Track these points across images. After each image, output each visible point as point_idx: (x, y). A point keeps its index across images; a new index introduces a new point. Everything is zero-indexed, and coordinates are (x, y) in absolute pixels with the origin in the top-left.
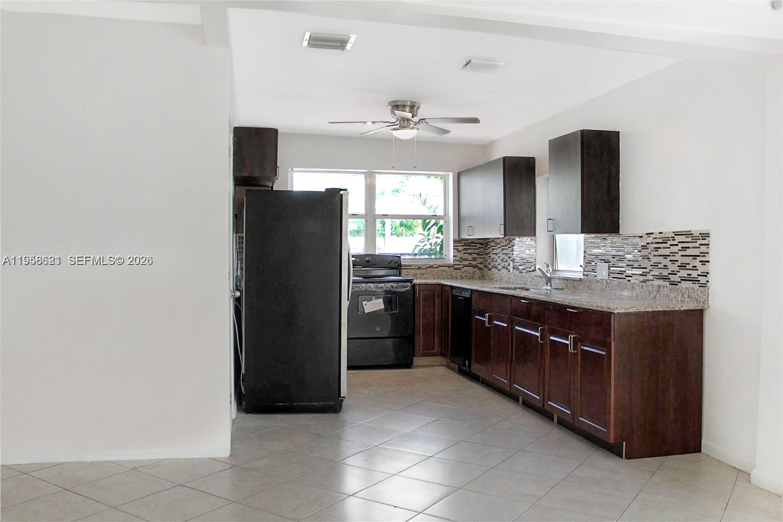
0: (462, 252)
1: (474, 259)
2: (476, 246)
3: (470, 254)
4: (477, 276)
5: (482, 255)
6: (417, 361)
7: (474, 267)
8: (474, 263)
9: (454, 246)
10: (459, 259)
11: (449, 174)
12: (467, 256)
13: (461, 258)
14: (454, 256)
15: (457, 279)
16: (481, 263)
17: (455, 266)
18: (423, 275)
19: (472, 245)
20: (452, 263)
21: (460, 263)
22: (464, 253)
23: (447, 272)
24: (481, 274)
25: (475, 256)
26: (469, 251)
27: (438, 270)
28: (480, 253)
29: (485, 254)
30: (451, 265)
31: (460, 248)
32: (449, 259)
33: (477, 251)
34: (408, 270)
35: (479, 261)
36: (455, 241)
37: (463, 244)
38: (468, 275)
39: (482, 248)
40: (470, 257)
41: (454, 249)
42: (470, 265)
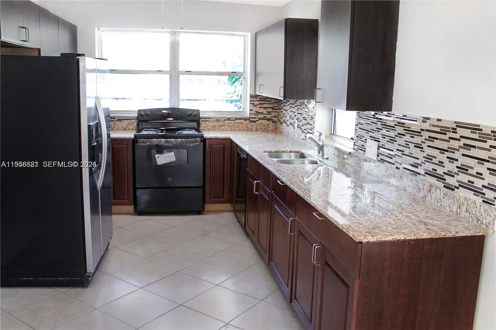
0: (258, 106)
1: (269, 113)
2: (271, 101)
3: (265, 108)
4: (271, 128)
5: (277, 109)
7: (269, 120)
8: (268, 116)
9: (250, 101)
10: (255, 113)
12: (261, 110)
13: (257, 112)
14: (250, 110)
15: (252, 130)
16: (275, 117)
17: (251, 119)
18: (221, 126)
19: (267, 100)
20: (248, 116)
21: (255, 117)
22: (259, 107)
23: (243, 124)
24: (275, 127)
25: (270, 110)
26: (265, 106)
27: (234, 123)
28: (275, 108)
29: (279, 108)
30: (248, 118)
31: (256, 103)
32: (246, 112)
33: (272, 106)
34: (207, 122)
35: (273, 114)
36: (251, 96)
37: (258, 99)
38: (262, 127)
39: (277, 103)
40: (265, 111)
41: (250, 103)
42: (265, 118)
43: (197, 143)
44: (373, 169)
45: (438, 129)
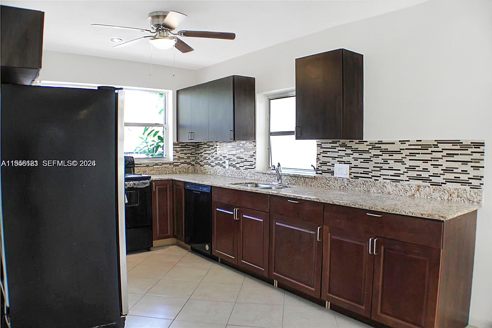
0: (180, 152)
1: (189, 158)
2: (189, 148)
3: (186, 154)
4: (191, 171)
5: (194, 154)
6: (155, 243)
7: (189, 163)
8: (188, 161)
9: (174, 148)
10: (178, 158)
11: (168, 92)
12: (182, 156)
13: (179, 157)
14: (173, 156)
15: (176, 173)
16: (193, 161)
17: (175, 164)
18: (151, 171)
19: (187, 146)
20: (173, 161)
21: (178, 161)
22: (181, 153)
23: (169, 169)
24: (194, 169)
25: (189, 155)
26: (185, 152)
27: (162, 167)
28: (193, 153)
29: (196, 153)
30: (172, 163)
31: (178, 149)
32: (168, 158)
33: (190, 152)
34: (139, 168)
35: (192, 159)
36: (174, 144)
37: (180, 146)
38: (184, 170)
39: (194, 149)
40: (185, 157)
41: (174, 150)
42: (185, 163)
43: (147, 185)
44: (348, 185)
45: (420, 147)
